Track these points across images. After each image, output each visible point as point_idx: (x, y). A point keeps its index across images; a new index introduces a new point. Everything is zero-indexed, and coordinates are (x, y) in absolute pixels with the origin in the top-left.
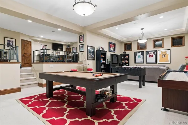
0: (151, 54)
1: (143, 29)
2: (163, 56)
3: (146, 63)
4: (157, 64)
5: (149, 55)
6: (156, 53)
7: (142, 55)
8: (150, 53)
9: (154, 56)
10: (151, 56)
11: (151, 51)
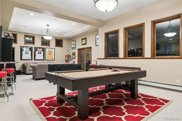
0: (40, 51)
1: (49, 25)
2: (50, 53)
3: (35, 60)
4: (45, 61)
5: (38, 51)
6: (43, 50)
7: (30, 50)
8: (38, 49)
9: (42, 53)
10: (40, 53)
11: (40, 48)
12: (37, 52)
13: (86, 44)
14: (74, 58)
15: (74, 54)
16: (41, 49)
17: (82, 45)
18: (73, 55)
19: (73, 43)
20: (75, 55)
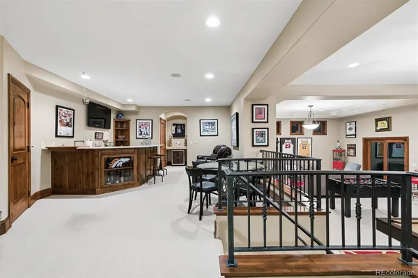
1: (313, 106)
2: (304, 147)
5: (285, 144)
6: (294, 141)
8: (286, 141)
9: (292, 146)
10: (288, 146)
11: (288, 139)
12: (284, 146)
13: (388, 129)
14: (352, 154)
15: (352, 147)
16: (290, 141)
17: (377, 131)
18: (348, 148)
19: (348, 126)
20: (355, 149)
